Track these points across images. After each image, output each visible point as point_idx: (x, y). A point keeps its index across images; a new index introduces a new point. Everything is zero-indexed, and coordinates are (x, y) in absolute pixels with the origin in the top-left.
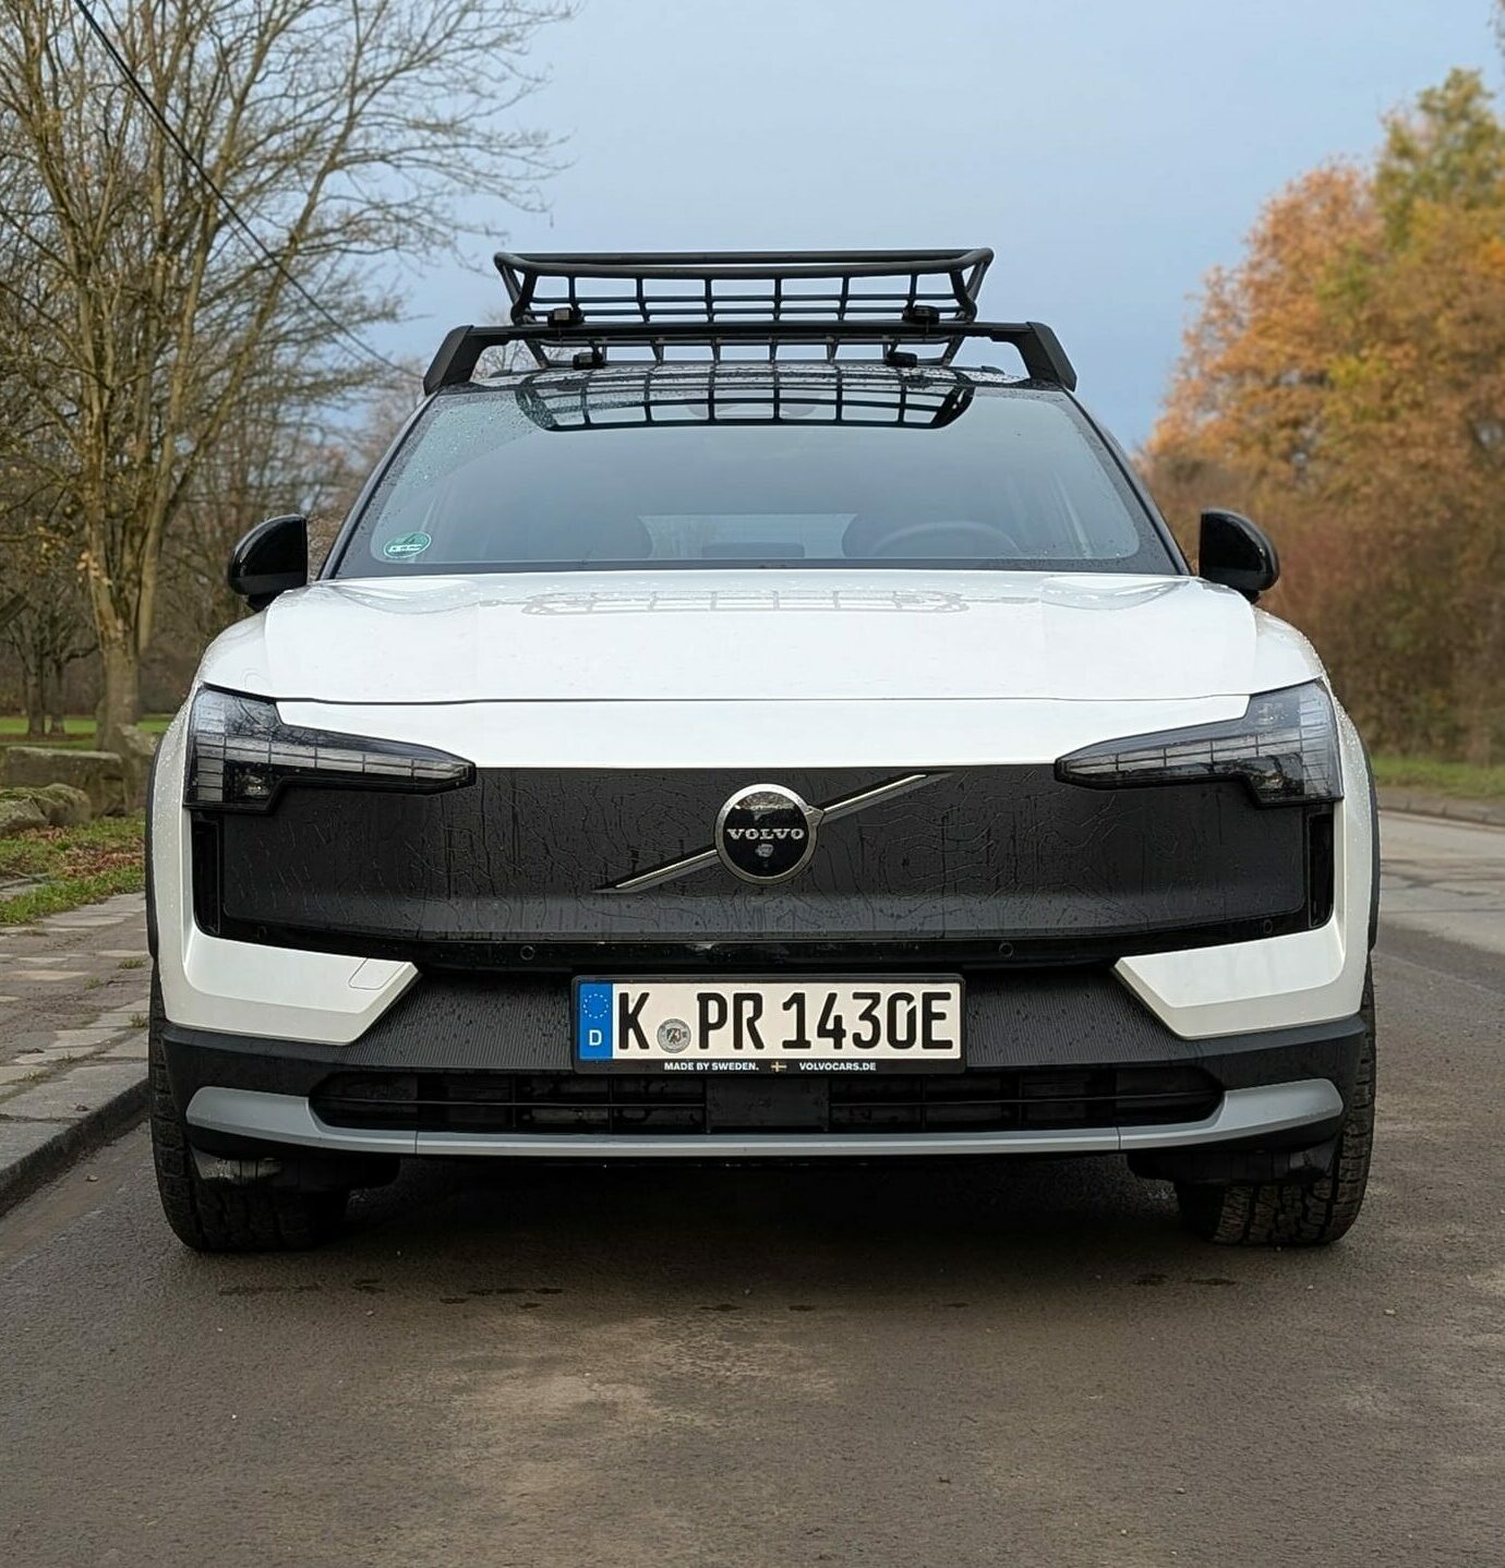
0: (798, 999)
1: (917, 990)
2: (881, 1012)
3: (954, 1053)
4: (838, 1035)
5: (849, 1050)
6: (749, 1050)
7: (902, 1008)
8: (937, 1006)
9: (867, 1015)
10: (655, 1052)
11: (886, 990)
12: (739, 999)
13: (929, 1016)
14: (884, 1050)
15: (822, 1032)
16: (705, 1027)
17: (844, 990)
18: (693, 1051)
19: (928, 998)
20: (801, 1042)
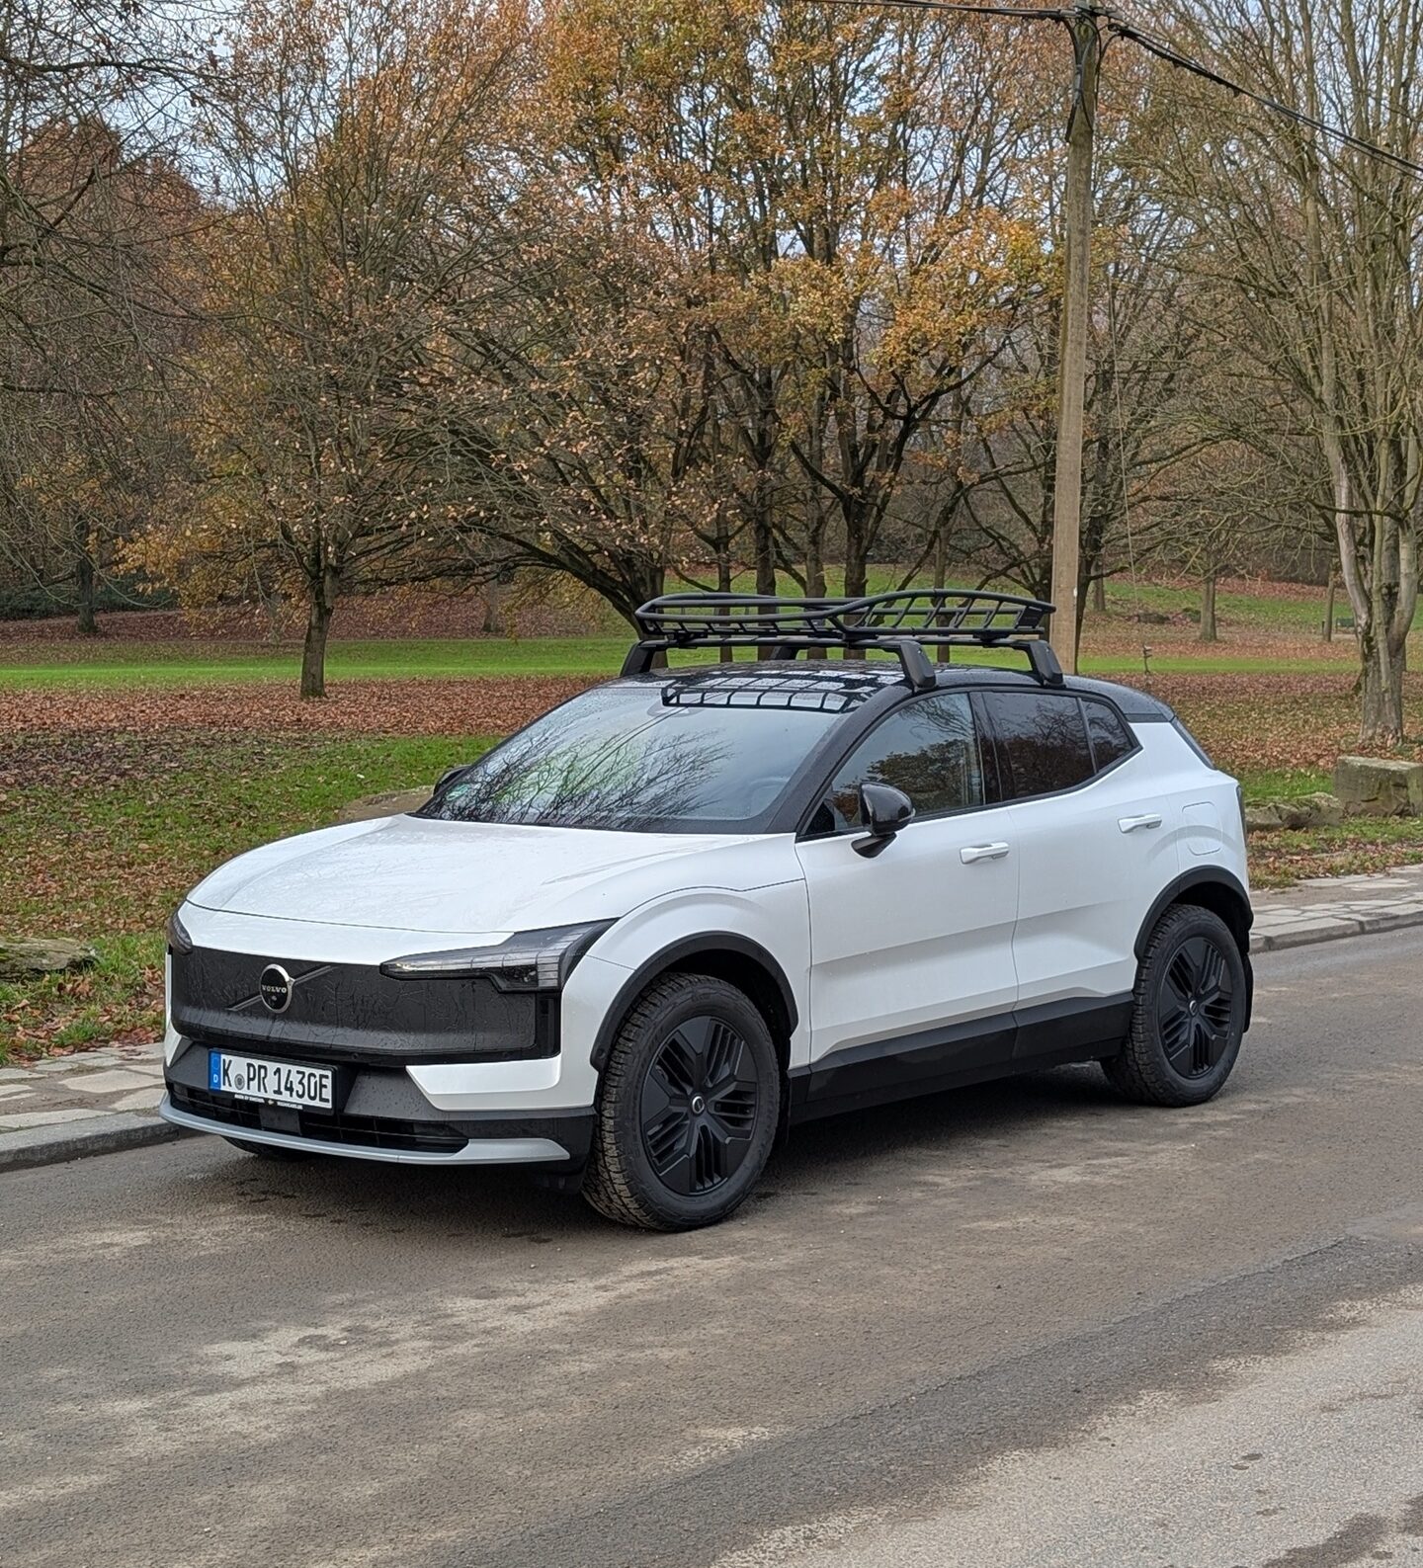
0: (278, 1071)
1: (318, 1072)
2: (305, 1081)
3: (329, 1106)
4: (290, 1089)
5: (295, 1099)
6: (262, 1094)
7: (313, 1080)
8: (324, 1081)
9: (301, 1082)
10: (233, 1089)
11: (307, 1071)
12: (260, 1067)
13: (323, 1086)
14: (306, 1101)
15: (286, 1089)
16: (250, 1079)
17: (294, 1069)
18: (245, 1091)
19: (322, 1076)
20: (278, 1092)
